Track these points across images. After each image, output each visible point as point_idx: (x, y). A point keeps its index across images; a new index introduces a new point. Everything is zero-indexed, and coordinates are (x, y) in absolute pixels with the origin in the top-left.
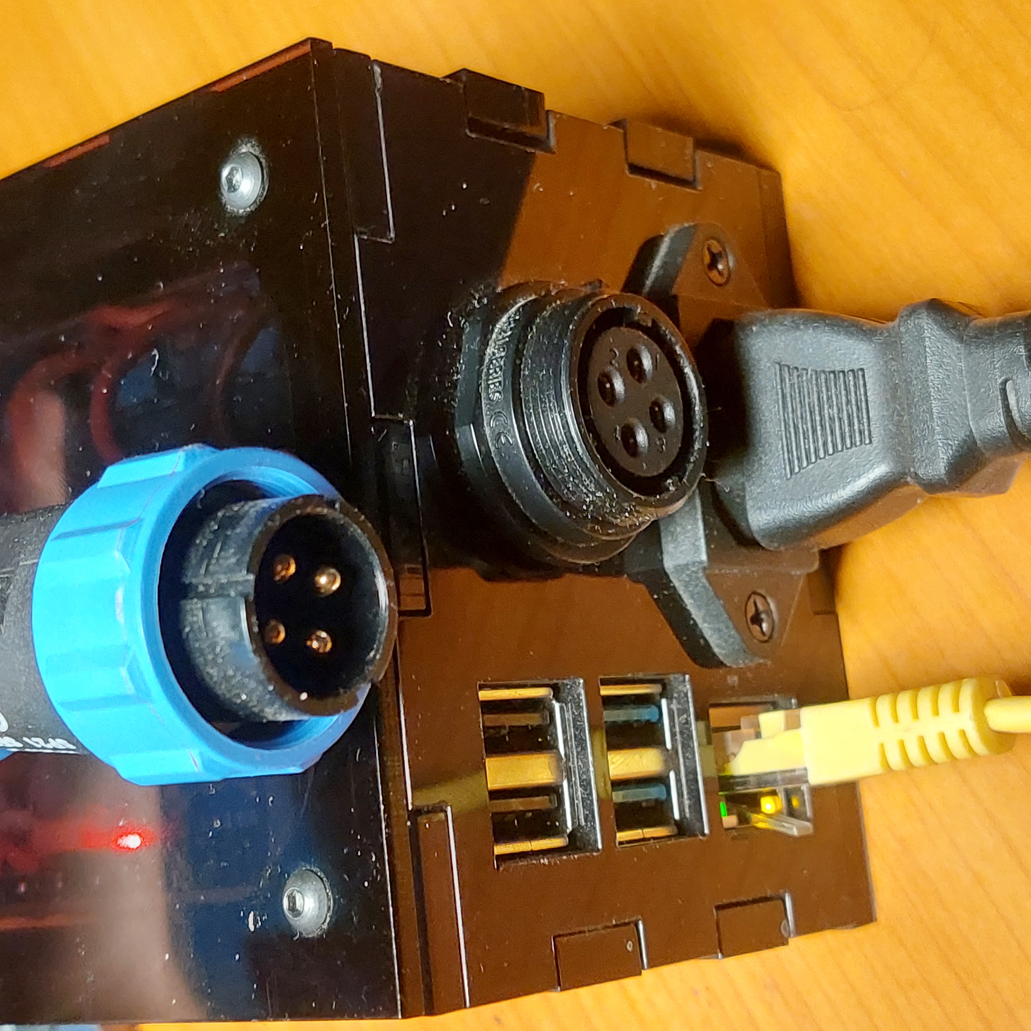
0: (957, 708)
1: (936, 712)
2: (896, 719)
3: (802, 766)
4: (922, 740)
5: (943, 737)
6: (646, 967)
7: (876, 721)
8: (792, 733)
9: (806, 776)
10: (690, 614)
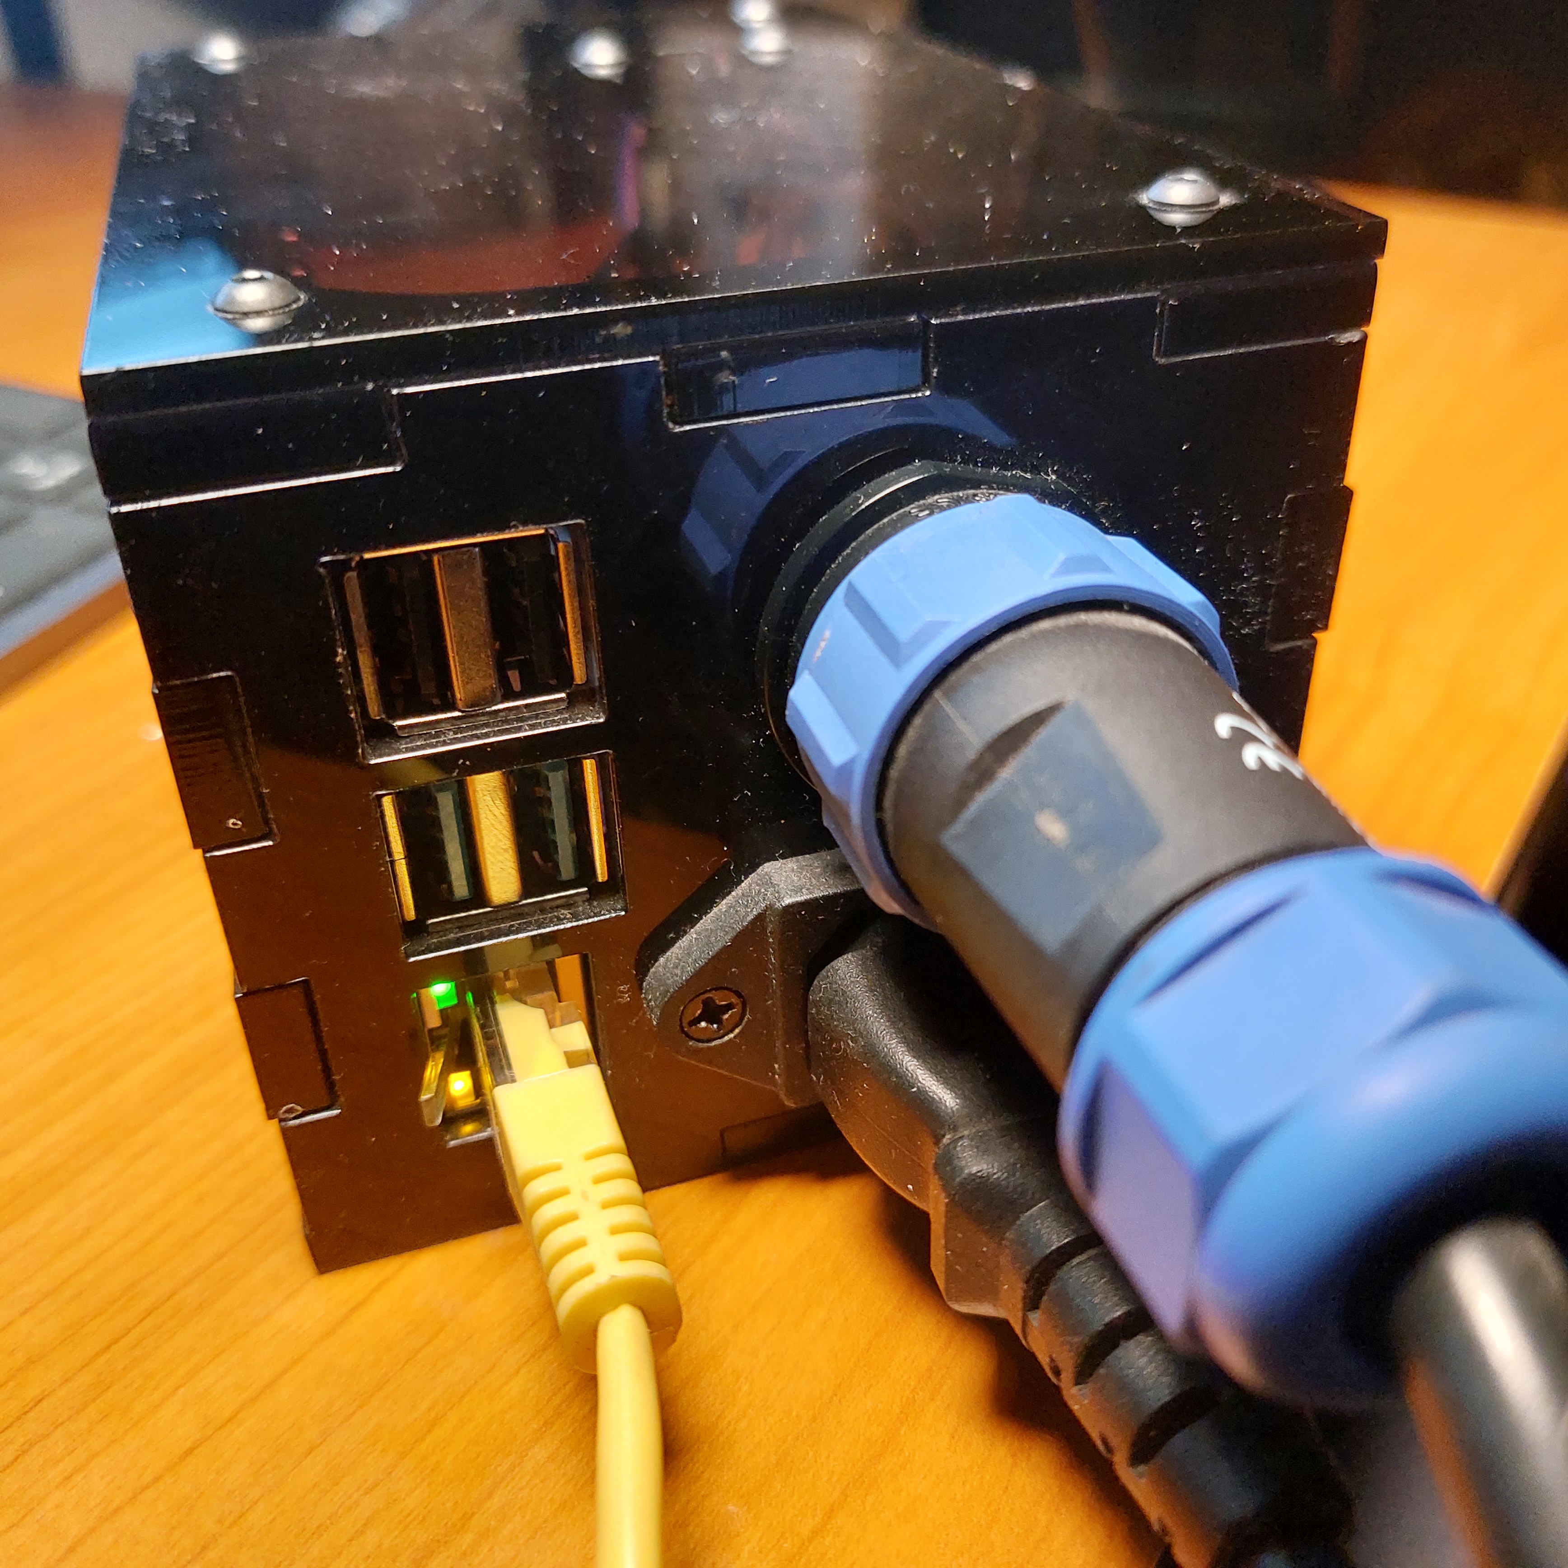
0: (624, 1257)
1: (615, 1231)
2: (599, 1180)
3: (517, 1077)
4: (572, 1217)
5: (581, 1244)
6: (208, 855)
7: (591, 1156)
8: (563, 1061)
9: (505, 1082)
10: (706, 913)
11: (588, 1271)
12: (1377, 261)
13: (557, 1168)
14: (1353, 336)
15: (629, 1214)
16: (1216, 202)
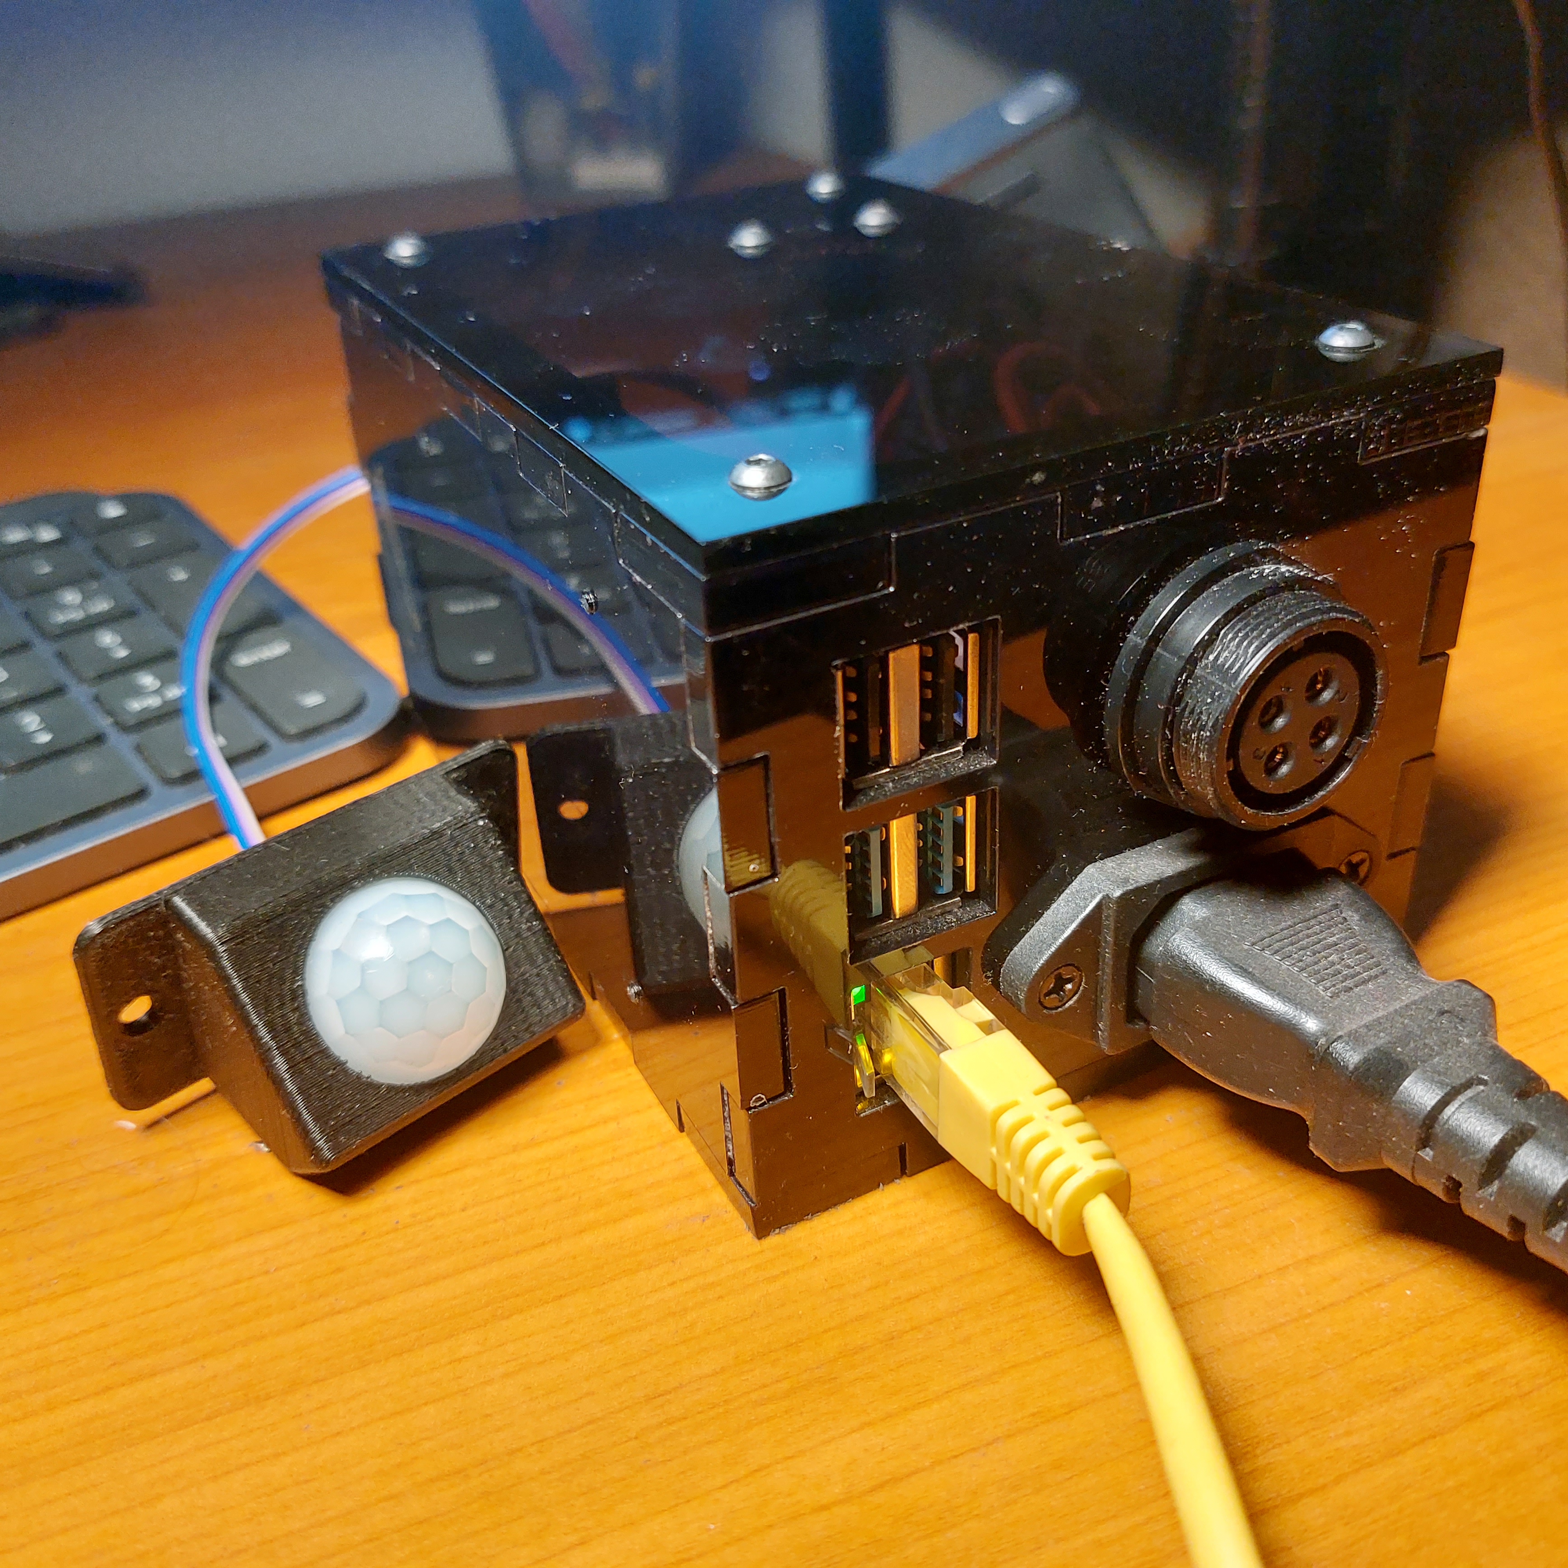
1: (1081, 1141)
2: (1051, 1108)
3: (952, 1046)
4: (1045, 1136)
5: (1057, 1154)
8: (979, 1030)
11: (1071, 1173)
12: (1495, 378)
13: (1015, 1104)
14: (1481, 433)
15: (1085, 1129)
16: (1374, 344)
